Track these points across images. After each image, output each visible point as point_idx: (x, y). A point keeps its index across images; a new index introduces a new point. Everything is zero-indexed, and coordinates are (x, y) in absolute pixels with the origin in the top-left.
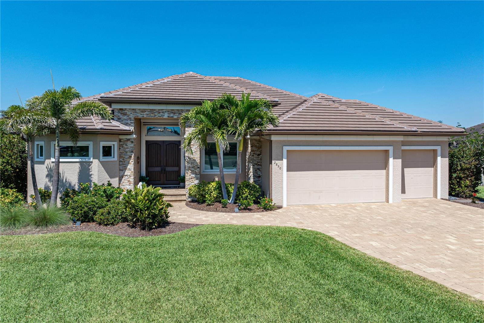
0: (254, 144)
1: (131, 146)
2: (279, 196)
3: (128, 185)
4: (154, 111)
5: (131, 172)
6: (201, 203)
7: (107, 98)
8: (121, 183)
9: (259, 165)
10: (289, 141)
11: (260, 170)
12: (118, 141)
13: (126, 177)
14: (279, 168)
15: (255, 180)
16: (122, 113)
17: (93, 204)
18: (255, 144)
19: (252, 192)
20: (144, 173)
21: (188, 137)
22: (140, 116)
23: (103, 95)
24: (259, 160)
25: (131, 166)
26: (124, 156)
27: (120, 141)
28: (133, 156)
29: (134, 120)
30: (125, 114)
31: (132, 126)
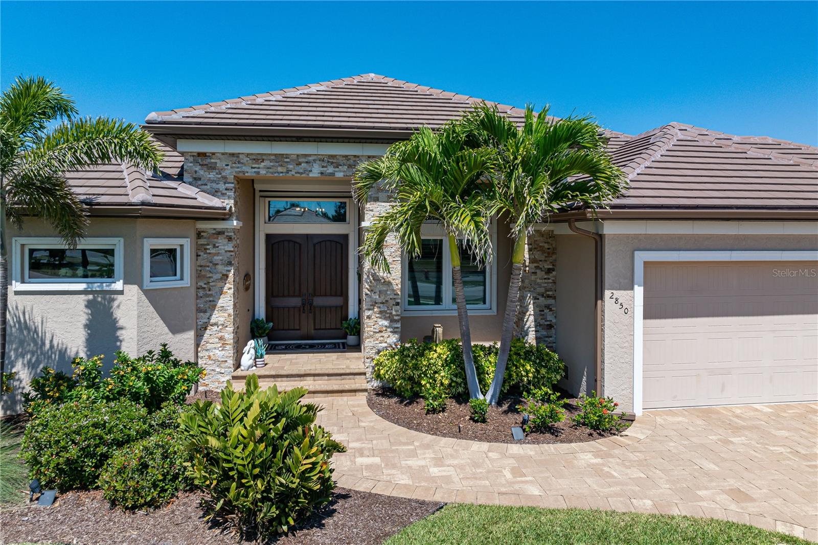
0: (538, 245)
1: (227, 248)
2: (623, 387)
3: (220, 349)
4: (286, 160)
5: (226, 315)
6: (409, 398)
7: (164, 123)
8: (202, 343)
9: (549, 296)
10: (648, 237)
11: (551, 310)
12: (193, 234)
13: (215, 328)
14: (623, 309)
15: (539, 335)
16: (205, 163)
17: (97, 435)
18: (541, 245)
19: (543, 371)
20: (261, 312)
21: (377, 225)
22: (250, 173)
23: (153, 116)
24: (551, 285)
25: (227, 300)
26: (208, 276)
27: (199, 235)
28: (231, 274)
29: (236, 182)
30: (212, 167)
31: (229, 198)
